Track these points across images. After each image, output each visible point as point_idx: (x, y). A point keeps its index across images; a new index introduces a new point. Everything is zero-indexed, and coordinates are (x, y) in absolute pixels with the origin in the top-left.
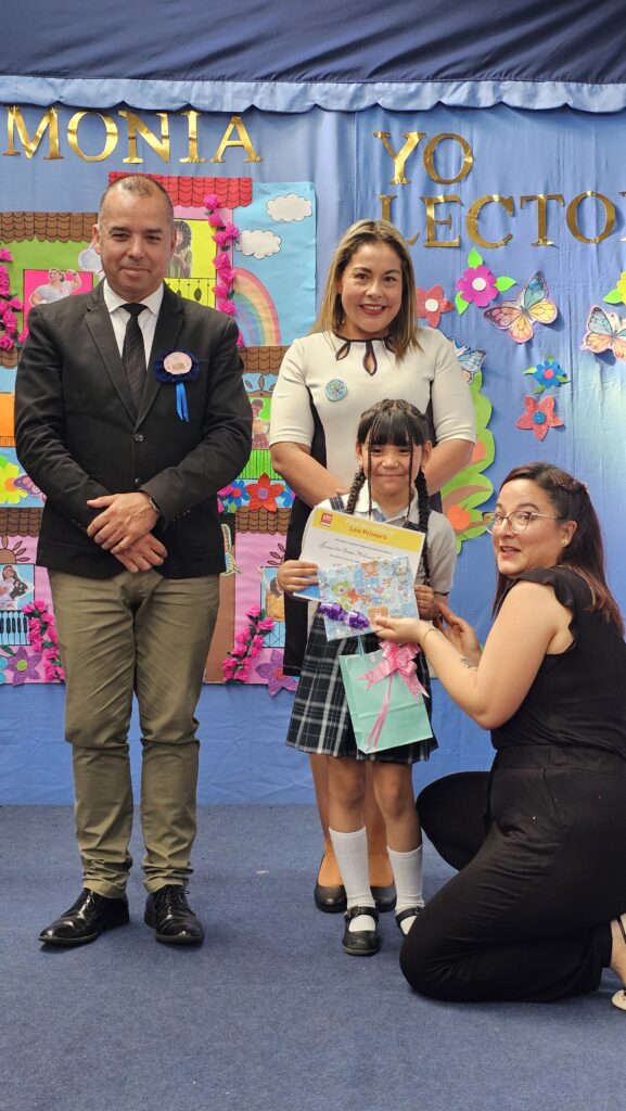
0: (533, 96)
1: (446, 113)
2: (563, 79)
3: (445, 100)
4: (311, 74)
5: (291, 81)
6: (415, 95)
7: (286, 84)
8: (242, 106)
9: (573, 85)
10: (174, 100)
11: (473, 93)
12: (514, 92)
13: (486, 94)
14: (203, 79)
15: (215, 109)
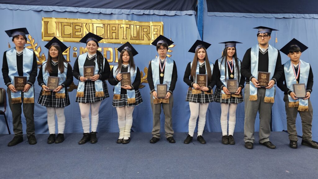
0: (160, 12)
1: (145, 15)
2: (165, 10)
3: (145, 13)
4: (122, 8)
5: (119, 9)
6: (140, 12)
7: (118, 10)
8: (110, 13)
9: (166, 11)
10: (98, 12)
11: (149, 12)
12: (156, 12)
13: (152, 12)
14: (103, 8)
15: (106, 13)
